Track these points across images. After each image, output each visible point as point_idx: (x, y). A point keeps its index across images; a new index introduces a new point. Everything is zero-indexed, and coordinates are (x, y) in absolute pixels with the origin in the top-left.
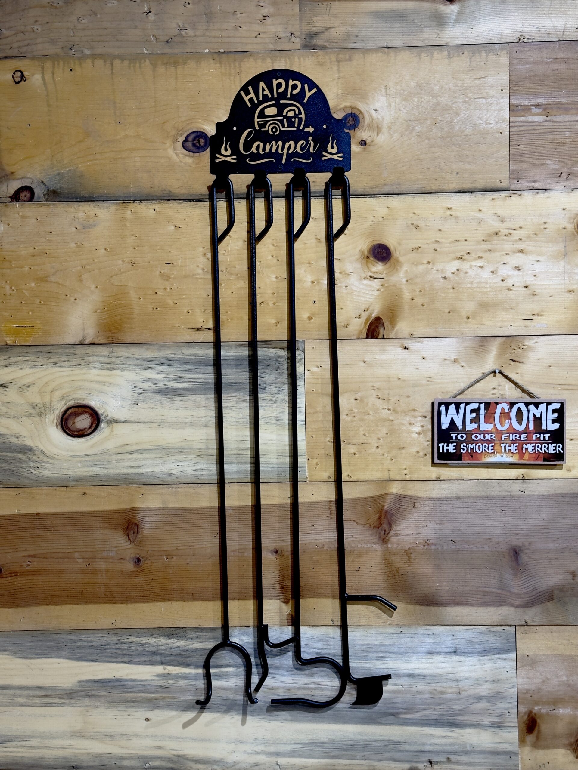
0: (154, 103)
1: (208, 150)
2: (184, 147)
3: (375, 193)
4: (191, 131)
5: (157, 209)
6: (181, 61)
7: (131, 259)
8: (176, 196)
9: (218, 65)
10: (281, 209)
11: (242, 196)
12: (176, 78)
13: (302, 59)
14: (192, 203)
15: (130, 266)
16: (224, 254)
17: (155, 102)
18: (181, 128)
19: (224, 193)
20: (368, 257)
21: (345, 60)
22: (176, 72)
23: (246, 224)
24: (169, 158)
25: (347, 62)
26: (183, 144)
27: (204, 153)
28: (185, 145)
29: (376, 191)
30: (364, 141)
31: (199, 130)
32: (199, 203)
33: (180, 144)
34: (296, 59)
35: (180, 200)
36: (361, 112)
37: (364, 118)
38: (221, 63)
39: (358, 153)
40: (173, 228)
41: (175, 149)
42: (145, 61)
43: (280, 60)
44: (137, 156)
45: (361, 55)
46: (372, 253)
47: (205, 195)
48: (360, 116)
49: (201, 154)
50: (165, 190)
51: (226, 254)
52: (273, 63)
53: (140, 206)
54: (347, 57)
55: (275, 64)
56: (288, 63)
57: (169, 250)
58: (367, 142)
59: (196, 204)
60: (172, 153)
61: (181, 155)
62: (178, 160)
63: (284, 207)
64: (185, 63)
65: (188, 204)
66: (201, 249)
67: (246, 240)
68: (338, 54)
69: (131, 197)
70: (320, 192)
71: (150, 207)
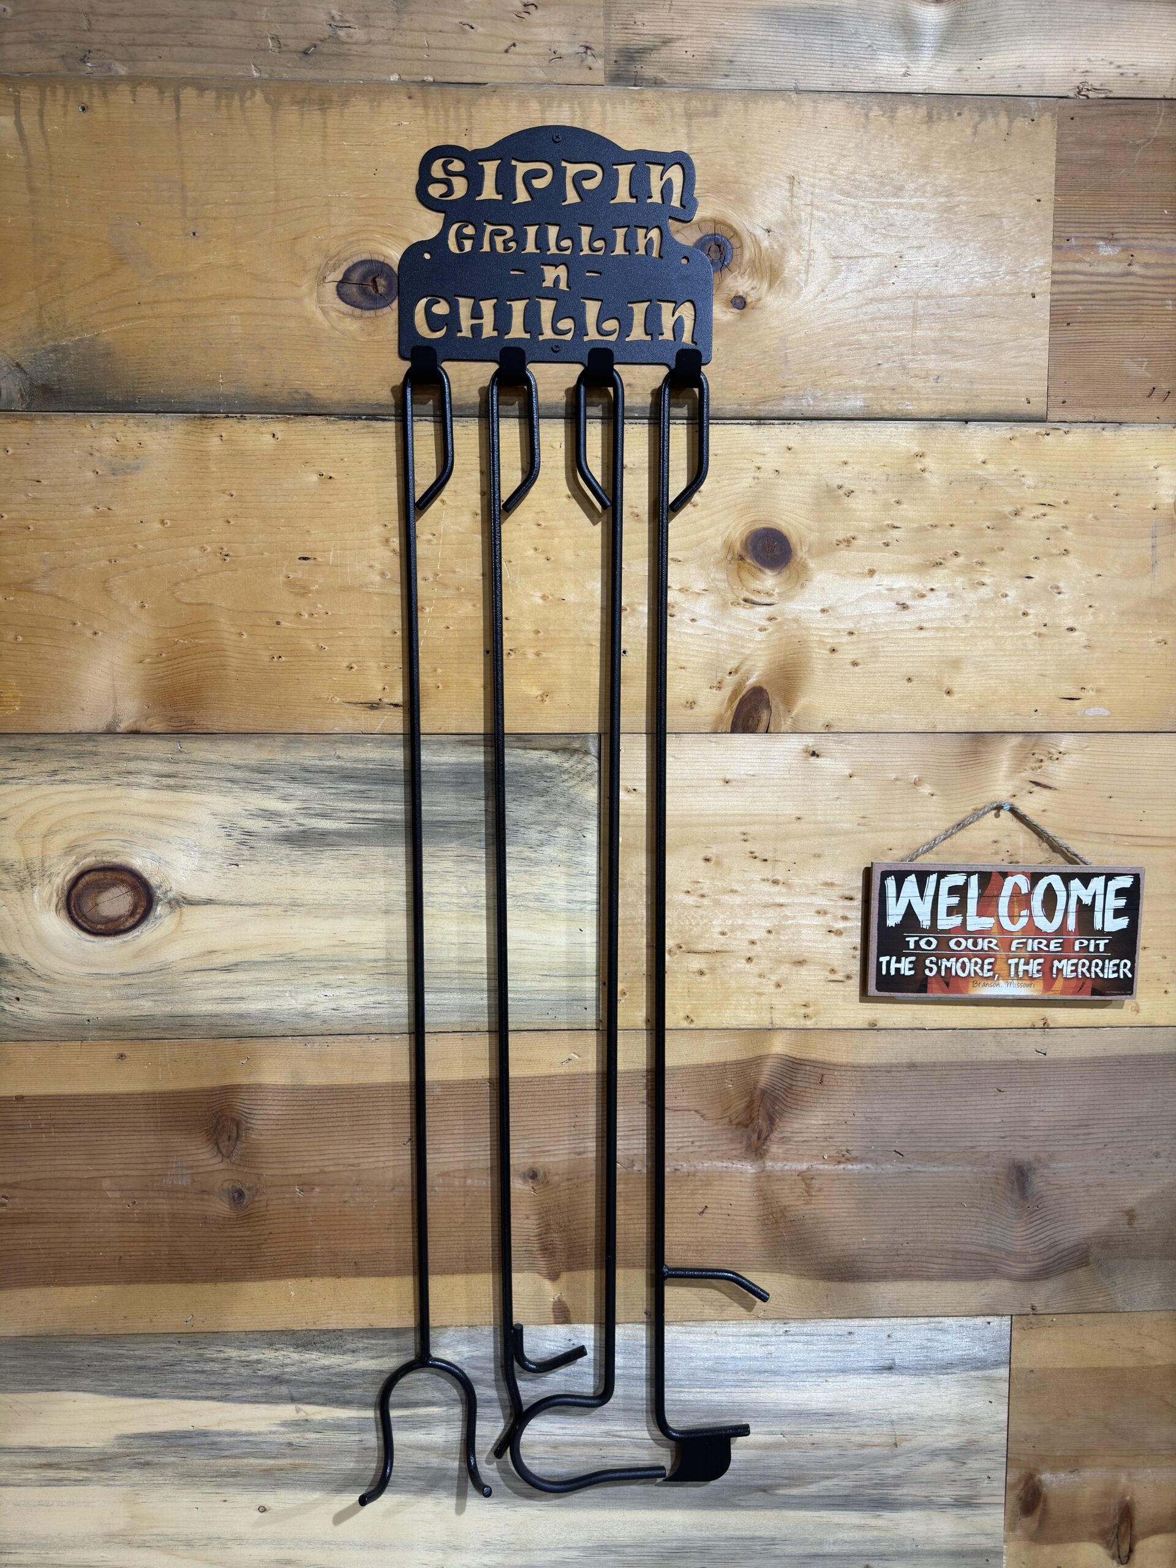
0: (272, 193)
1: (395, 304)
2: (341, 295)
3: (762, 414)
4: (356, 259)
5: (278, 435)
6: (335, 98)
7: (220, 545)
8: (323, 406)
9: (420, 111)
10: (557, 445)
11: (471, 412)
12: (325, 136)
13: (608, 107)
14: (360, 422)
15: (219, 561)
16: (429, 541)
17: (276, 189)
18: (333, 252)
19: (431, 402)
20: (741, 558)
21: (706, 114)
22: (325, 123)
23: (477, 476)
24: (308, 320)
25: (707, 119)
26: (338, 287)
27: (386, 310)
28: (342, 290)
29: (764, 409)
30: (741, 297)
31: (376, 257)
32: (373, 423)
33: (330, 289)
34: (596, 106)
35: (330, 415)
36: (736, 233)
37: (741, 246)
38: (426, 106)
39: (728, 324)
40: (315, 478)
41: (319, 301)
42: (253, 94)
43: (559, 106)
44: (235, 313)
45: (739, 103)
46: (750, 548)
47: (387, 406)
48: (734, 242)
49: (379, 312)
50: (297, 392)
51: (435, 541)
52: (543, 111)
53: (241, 426)
54: (710, 108)
55: (548, 114)
56: (578, 113)
57: (307, 527)
58: (749, 300)
59: (368, 427)
60: (314, 308)
61: (333, 314)
62: (327, 324)
63: (563, 439)
64: (344, 103)
65: (350, 425)
66: (378, 529)
67: (479, 512)
68: (690, 99)
69: (219, 404)
70: (642, 409)
71: (264, 429)
